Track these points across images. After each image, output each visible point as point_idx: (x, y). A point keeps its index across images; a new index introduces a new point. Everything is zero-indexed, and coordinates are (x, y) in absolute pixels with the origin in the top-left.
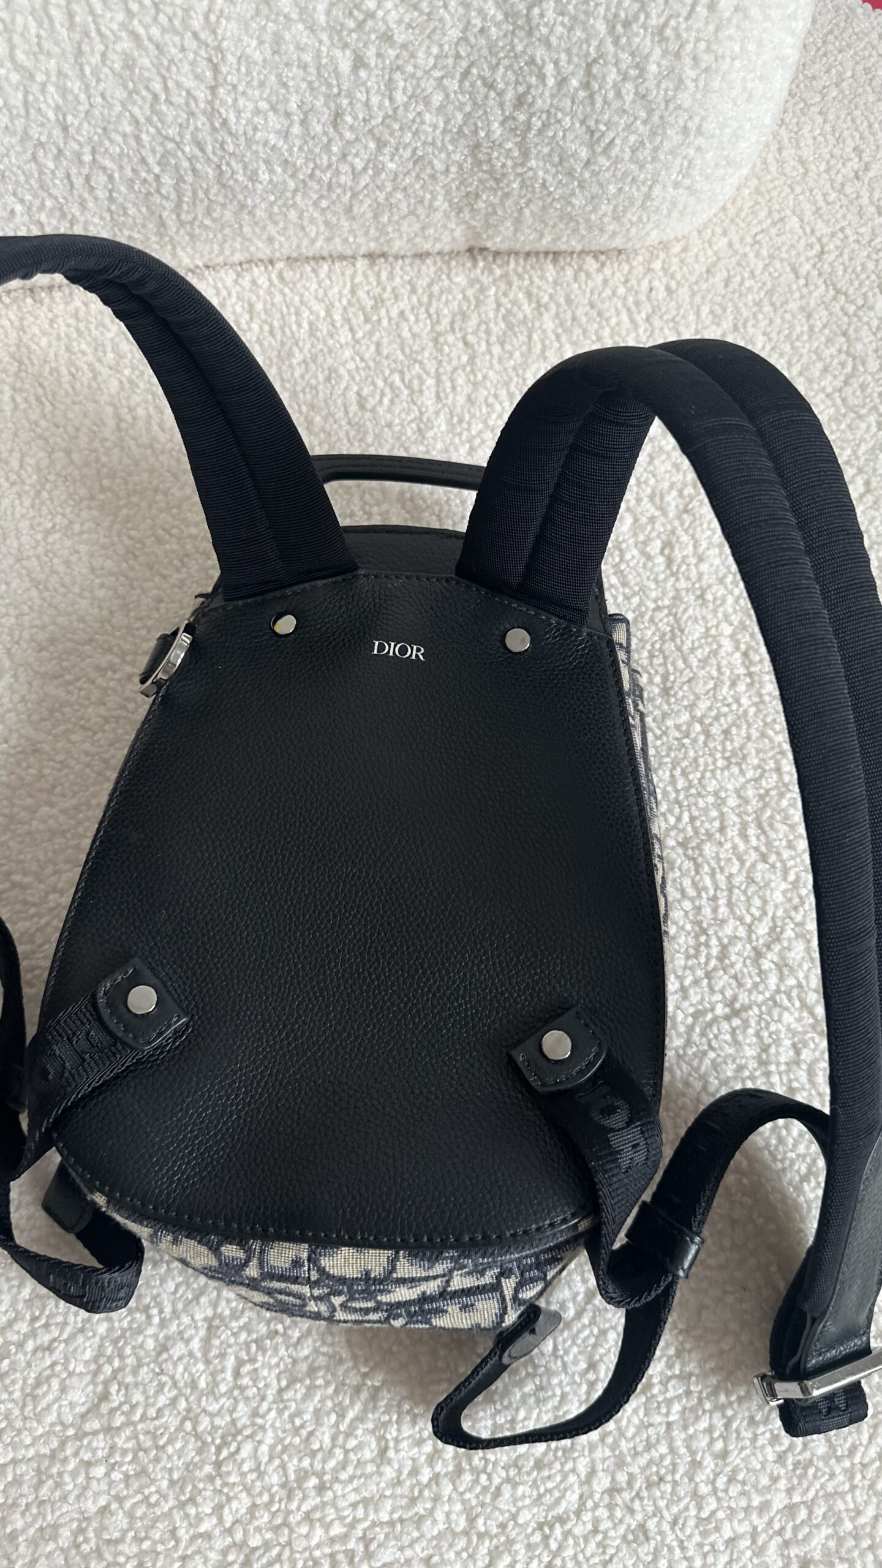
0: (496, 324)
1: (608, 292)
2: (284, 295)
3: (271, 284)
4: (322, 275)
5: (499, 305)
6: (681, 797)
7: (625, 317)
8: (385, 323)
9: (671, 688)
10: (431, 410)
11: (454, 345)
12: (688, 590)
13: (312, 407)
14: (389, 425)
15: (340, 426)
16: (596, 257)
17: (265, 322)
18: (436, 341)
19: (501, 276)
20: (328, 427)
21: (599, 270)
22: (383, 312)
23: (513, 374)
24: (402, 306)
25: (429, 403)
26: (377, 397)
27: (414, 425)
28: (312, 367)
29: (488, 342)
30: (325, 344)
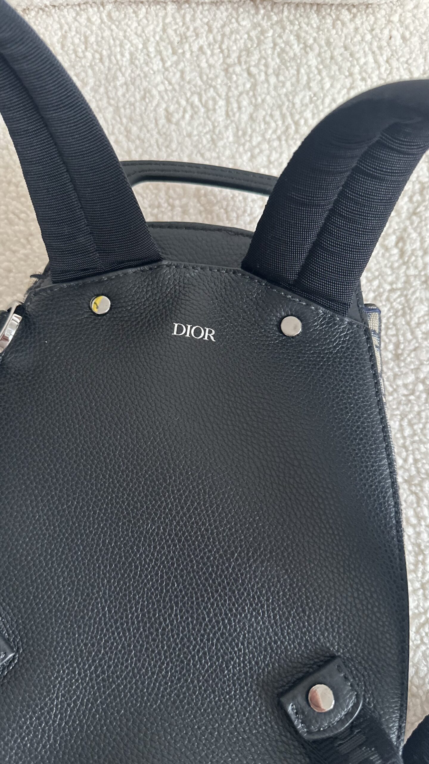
0: (273, 59)
1: (359, 37)
2: (112, 30)
3: (102, 22)
4: (141, 16)
5: (275, 44)
6: (408, 443)
7: (370, 59)
8: (188, 55)
9: (402, 354)
10: (222, 124)
11: (241, 75)
12: (415, 276)
13: (131, 119)
14: (190, 135)
15: (152, 135)
16: (349, 10)
17: (96, 51)
18: (226, 70)
19: (277, 22)
20: (142, 136)
21: (352, 20)
22: (187, 47)
23: (285, 99)
24: (201, 43)
25: (221, 119)
26: (181, 114)
27: (208, 136)
28: (132, 88)
29: (266, 73)
30: (142, 70)
